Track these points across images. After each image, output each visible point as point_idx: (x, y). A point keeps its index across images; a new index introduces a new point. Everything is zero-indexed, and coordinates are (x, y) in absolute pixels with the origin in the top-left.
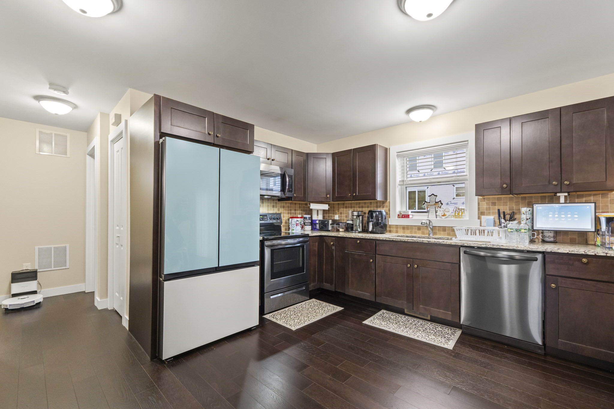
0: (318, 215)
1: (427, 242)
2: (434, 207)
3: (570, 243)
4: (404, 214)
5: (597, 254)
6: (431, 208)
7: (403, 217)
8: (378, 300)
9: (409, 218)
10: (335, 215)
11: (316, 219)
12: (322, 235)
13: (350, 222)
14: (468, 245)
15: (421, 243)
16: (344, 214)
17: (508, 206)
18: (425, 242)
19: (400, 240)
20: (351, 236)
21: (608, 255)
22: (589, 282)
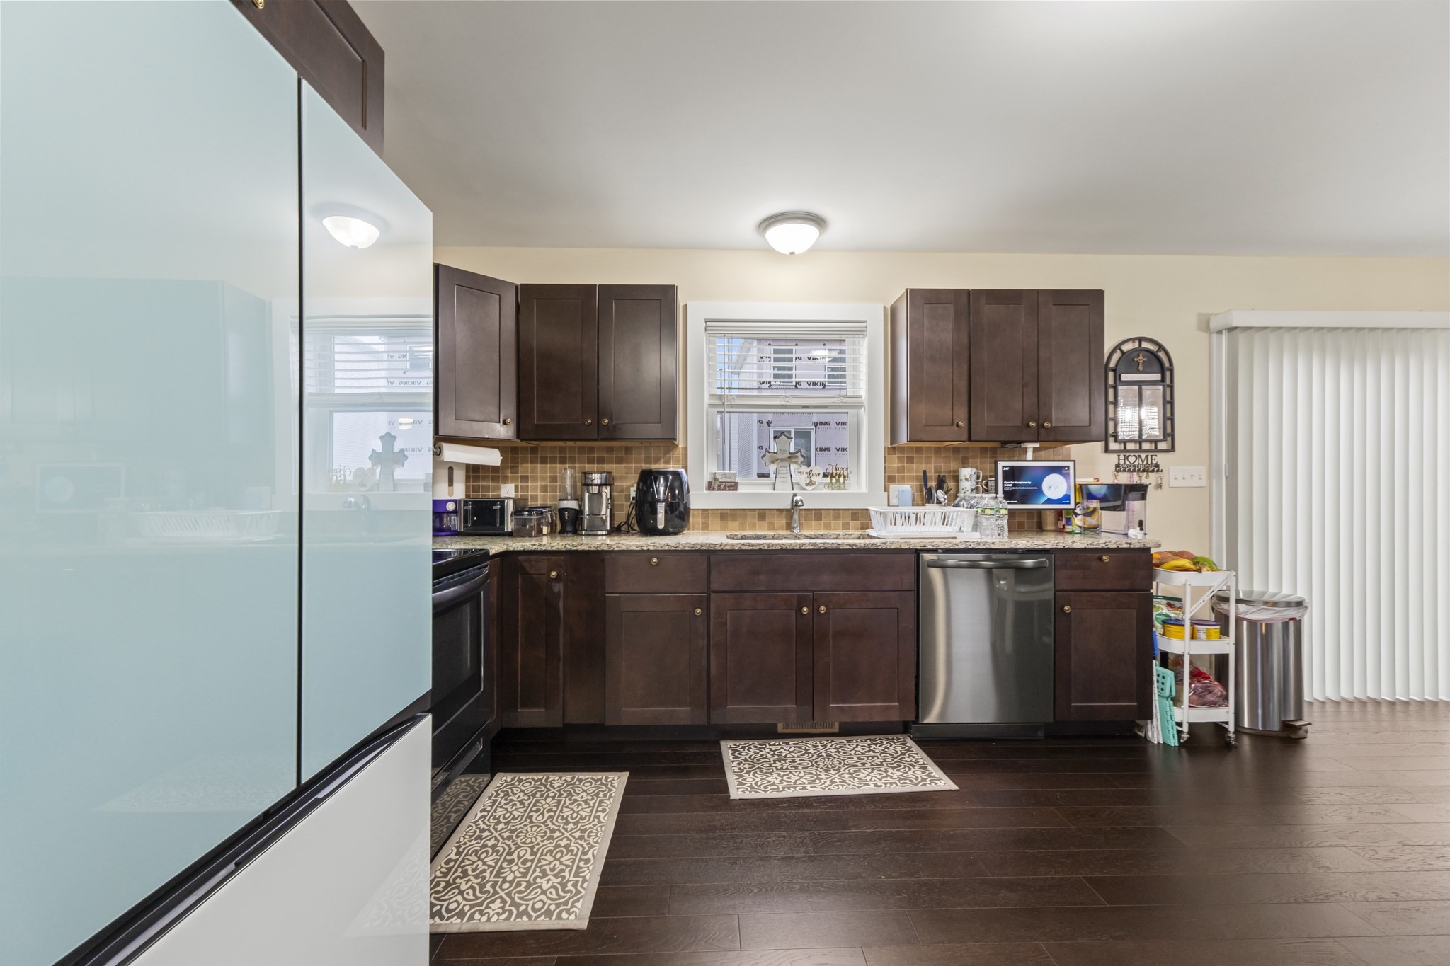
0: (451, 483)
1: (848, 547)
2: (787, 464)
3: (1018, 531)
4: (724, 480)
5: (1120, 547)
6: (781, 467)
7: (722, 487)
8: (717, 719)
9: (736, 490)
10: (503, 485)
11: (446, 497)
12: (511, 549)
13: (572, 505)
14: (933, 546)
15: (833, 550)
16: (535, 479)
17: (933, 465)
18: (845, 548)
19: (780, 548)
20: (629, 546)
21: (1132, 546)
22: (1109, 594)
